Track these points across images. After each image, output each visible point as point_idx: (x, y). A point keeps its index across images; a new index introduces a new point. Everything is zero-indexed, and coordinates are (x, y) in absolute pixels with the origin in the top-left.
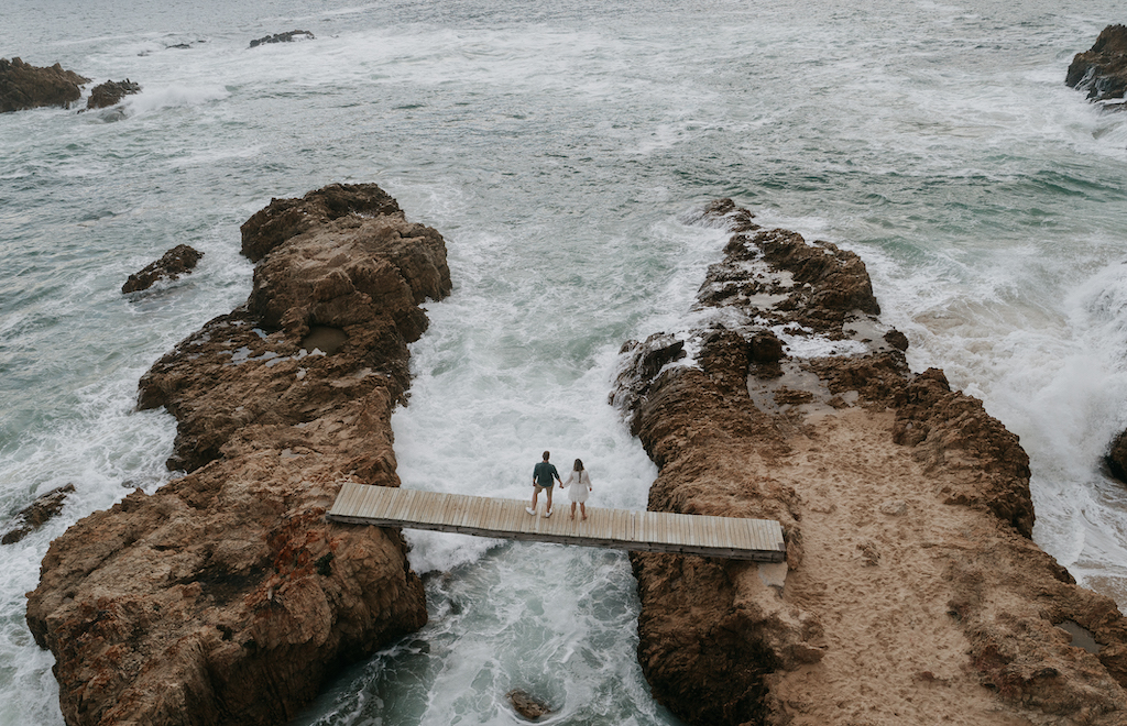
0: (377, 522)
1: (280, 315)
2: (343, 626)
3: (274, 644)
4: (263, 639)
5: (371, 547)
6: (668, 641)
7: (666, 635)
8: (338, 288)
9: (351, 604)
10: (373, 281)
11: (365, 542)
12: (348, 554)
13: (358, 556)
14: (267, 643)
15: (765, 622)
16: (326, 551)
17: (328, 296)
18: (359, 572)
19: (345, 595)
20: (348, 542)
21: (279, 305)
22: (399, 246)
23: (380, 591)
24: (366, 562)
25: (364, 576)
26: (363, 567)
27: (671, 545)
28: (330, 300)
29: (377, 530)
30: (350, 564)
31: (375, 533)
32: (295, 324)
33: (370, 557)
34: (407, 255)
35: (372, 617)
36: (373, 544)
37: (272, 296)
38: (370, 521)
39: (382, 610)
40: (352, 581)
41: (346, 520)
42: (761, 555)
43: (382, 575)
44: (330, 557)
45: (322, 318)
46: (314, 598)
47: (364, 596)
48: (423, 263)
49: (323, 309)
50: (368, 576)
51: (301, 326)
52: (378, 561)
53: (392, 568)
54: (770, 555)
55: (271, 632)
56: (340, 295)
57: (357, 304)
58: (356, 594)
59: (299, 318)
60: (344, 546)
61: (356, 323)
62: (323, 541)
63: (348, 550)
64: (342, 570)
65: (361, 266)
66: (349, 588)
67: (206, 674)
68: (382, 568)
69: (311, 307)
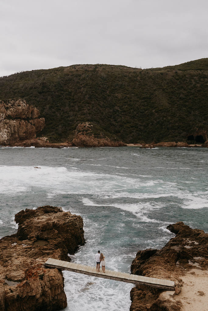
0: (57, 267)
1: (28, 235)
2: (43, 297)
3: (24, 296)
4: (21, 294)
5: (55, 274)
6: (138, 309)
7: (137, 307)
8: (48, 227)
9: (47, 290)
10: (59, 227)
11: (53, 272)
12: (48, 274)
13: (51, 275)
14: (22, 296)
15: (165, 301)
16: (42, 273)
17: (44, 229)
18: (51, 280)
19: (46, 287)
20: (49, 271)
21: (28, 232)
22: (68, 219)
23: (55, 288)
24: (53, 277)
25: (52, 282)
26: (52, 279)
27: (141, 282)
28: (45, 231)
29: (57, 270)
30: (49, 277)
31: (56, 270)
32: (33, 237)
33: (54, 276)
34: (70, 222)
35: (52, 297)
36: (55, 273)
37: (26, 230)
38: (56, 267)
39: (55, 295)
40: (48, 283)
41: (49, 266)
42: (167, 287)
43: (57, 283)
44: (43, 275)
45: (41, 236)
46: (37, 284)
47: (51, 289)
48: (75, 225)
49: (42, 234)
50: (53, 282)
51: (34, 238)
52: (56, 278)
53: (60, 282)
54: (170, 288)
55: (24, 292)
56: (48, 230)
57: (53, 233)
58: (48, 287)
59: (34, 235)
60: (47, 272)
61: (52, 239)
62: (42, 270)
63: (48, 273)
64: (46, 279)
65: (56, 222)
66: (47, 285)
67: (4, 301)
68: (57, 281)
69: (38, 233)
